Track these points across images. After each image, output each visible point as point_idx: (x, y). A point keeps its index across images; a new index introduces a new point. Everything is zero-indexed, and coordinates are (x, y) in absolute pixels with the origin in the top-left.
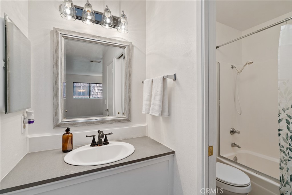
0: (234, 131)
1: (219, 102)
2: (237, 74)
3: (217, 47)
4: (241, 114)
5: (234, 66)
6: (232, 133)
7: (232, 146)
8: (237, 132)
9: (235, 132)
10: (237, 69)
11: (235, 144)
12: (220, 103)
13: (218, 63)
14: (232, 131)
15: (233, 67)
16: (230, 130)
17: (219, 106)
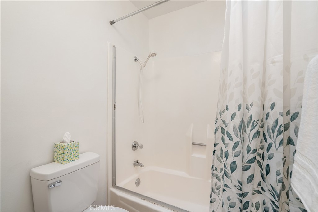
0: (137, 145)
1: (114, 105)
2: (141, 69)
3: (112, 23)
4: (143, 122)
5: (138, 58)
6: (134, 148)
7: (134, 166)
8: (139, 146)
9: (137, 147)
10: (141, 63)
11: (137, 163)
12: (116, 107)
13: (114, 46)
14: (134, 146)
15: (136, 60)
16: (132, 145)
17: (115, 111)
